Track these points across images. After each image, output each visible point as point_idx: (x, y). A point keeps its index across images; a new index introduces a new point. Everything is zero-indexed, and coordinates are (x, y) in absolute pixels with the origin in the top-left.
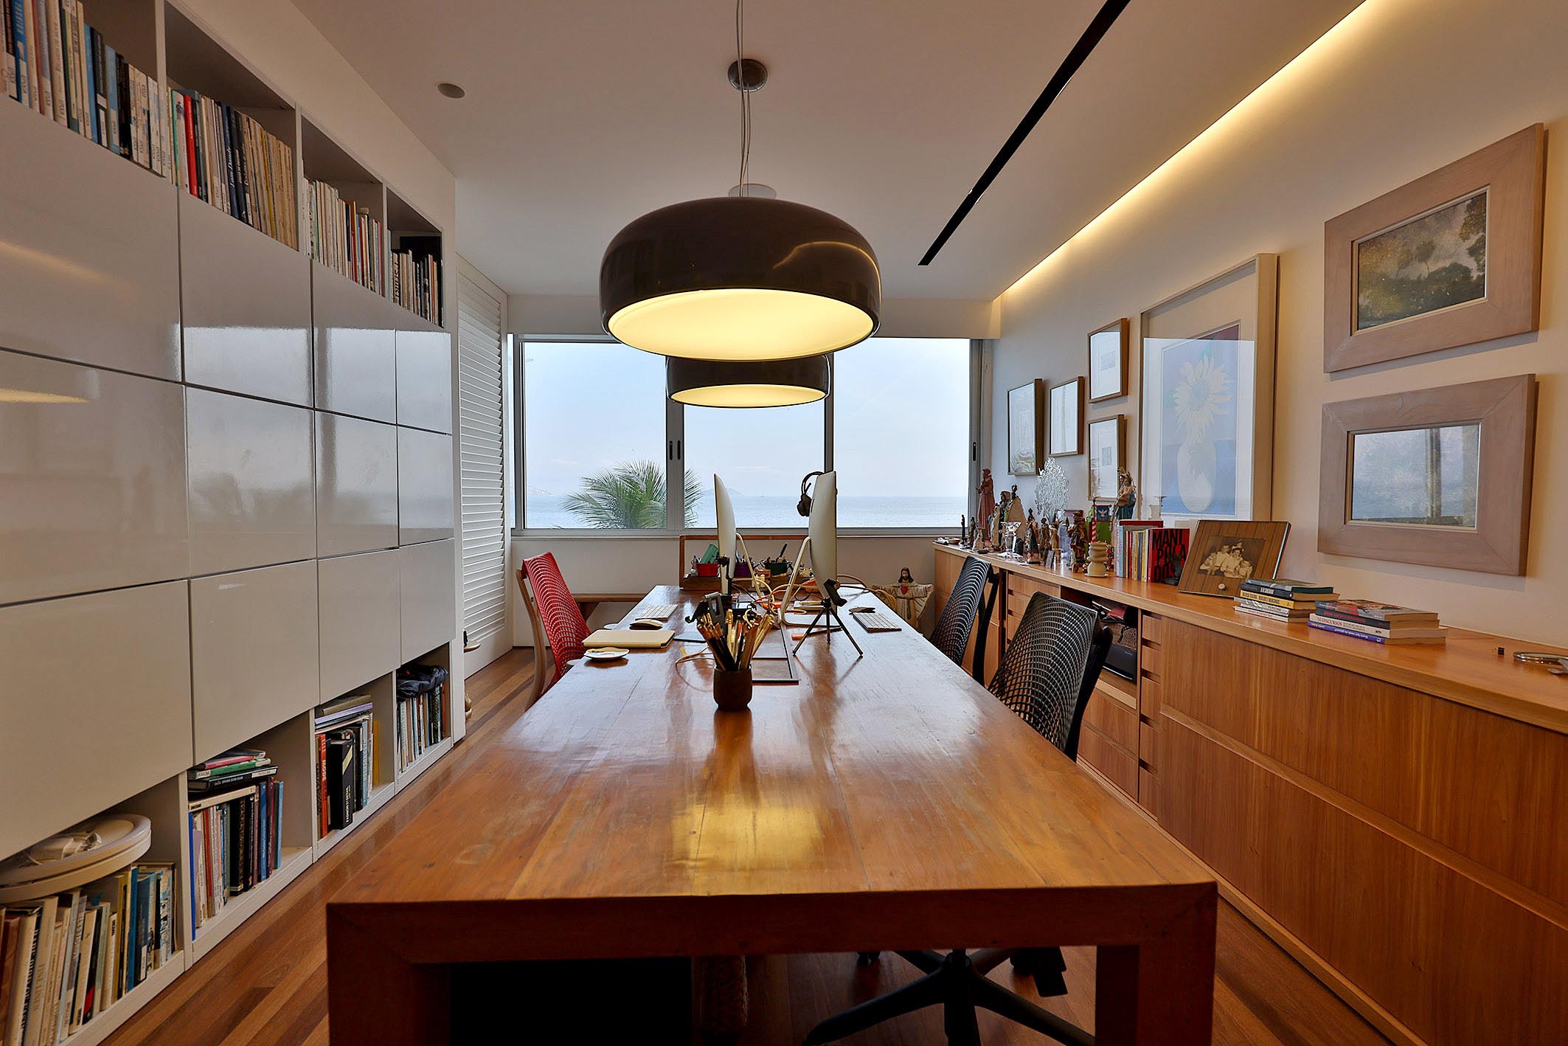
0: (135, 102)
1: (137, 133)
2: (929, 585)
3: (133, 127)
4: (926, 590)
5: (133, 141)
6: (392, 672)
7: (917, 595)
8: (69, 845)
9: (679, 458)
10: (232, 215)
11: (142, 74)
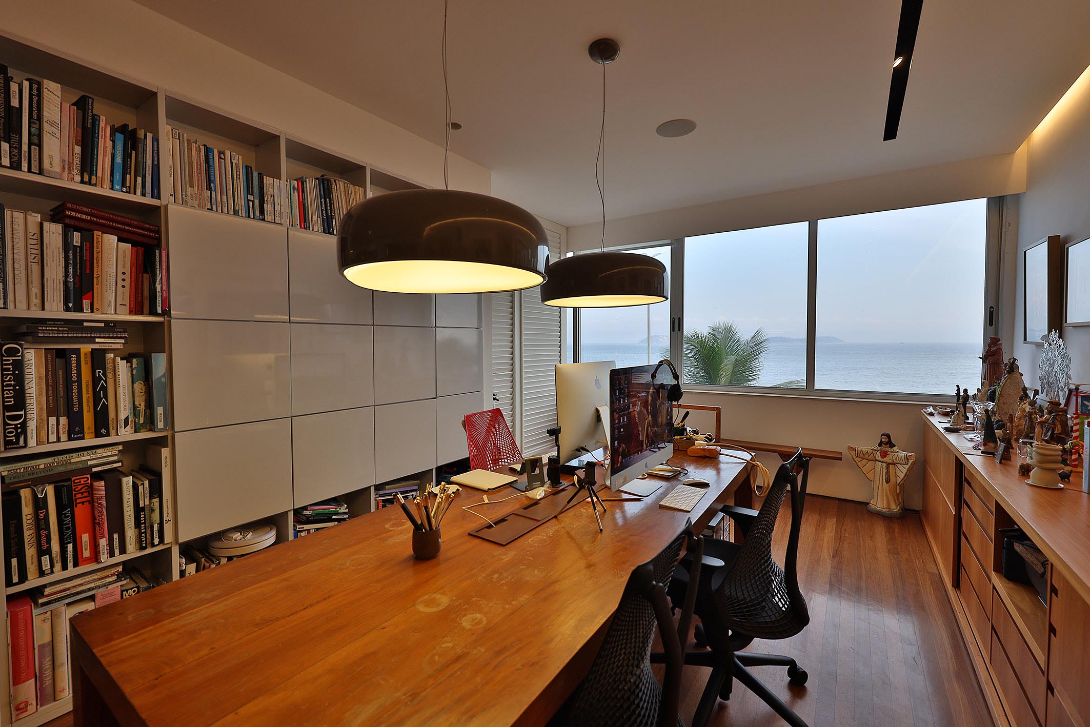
0: (267, 193)
1: (267, 207)
2: (910, 454)
3: (265, 205)
4: (907, 458)
5: (265, 211)
6: (432, 469)
7: (898, 461)
8: (237, 536)
9: (679, 330)
10: (324, 233)
11: (270, 178)
